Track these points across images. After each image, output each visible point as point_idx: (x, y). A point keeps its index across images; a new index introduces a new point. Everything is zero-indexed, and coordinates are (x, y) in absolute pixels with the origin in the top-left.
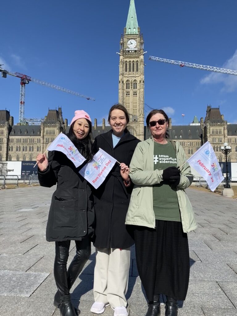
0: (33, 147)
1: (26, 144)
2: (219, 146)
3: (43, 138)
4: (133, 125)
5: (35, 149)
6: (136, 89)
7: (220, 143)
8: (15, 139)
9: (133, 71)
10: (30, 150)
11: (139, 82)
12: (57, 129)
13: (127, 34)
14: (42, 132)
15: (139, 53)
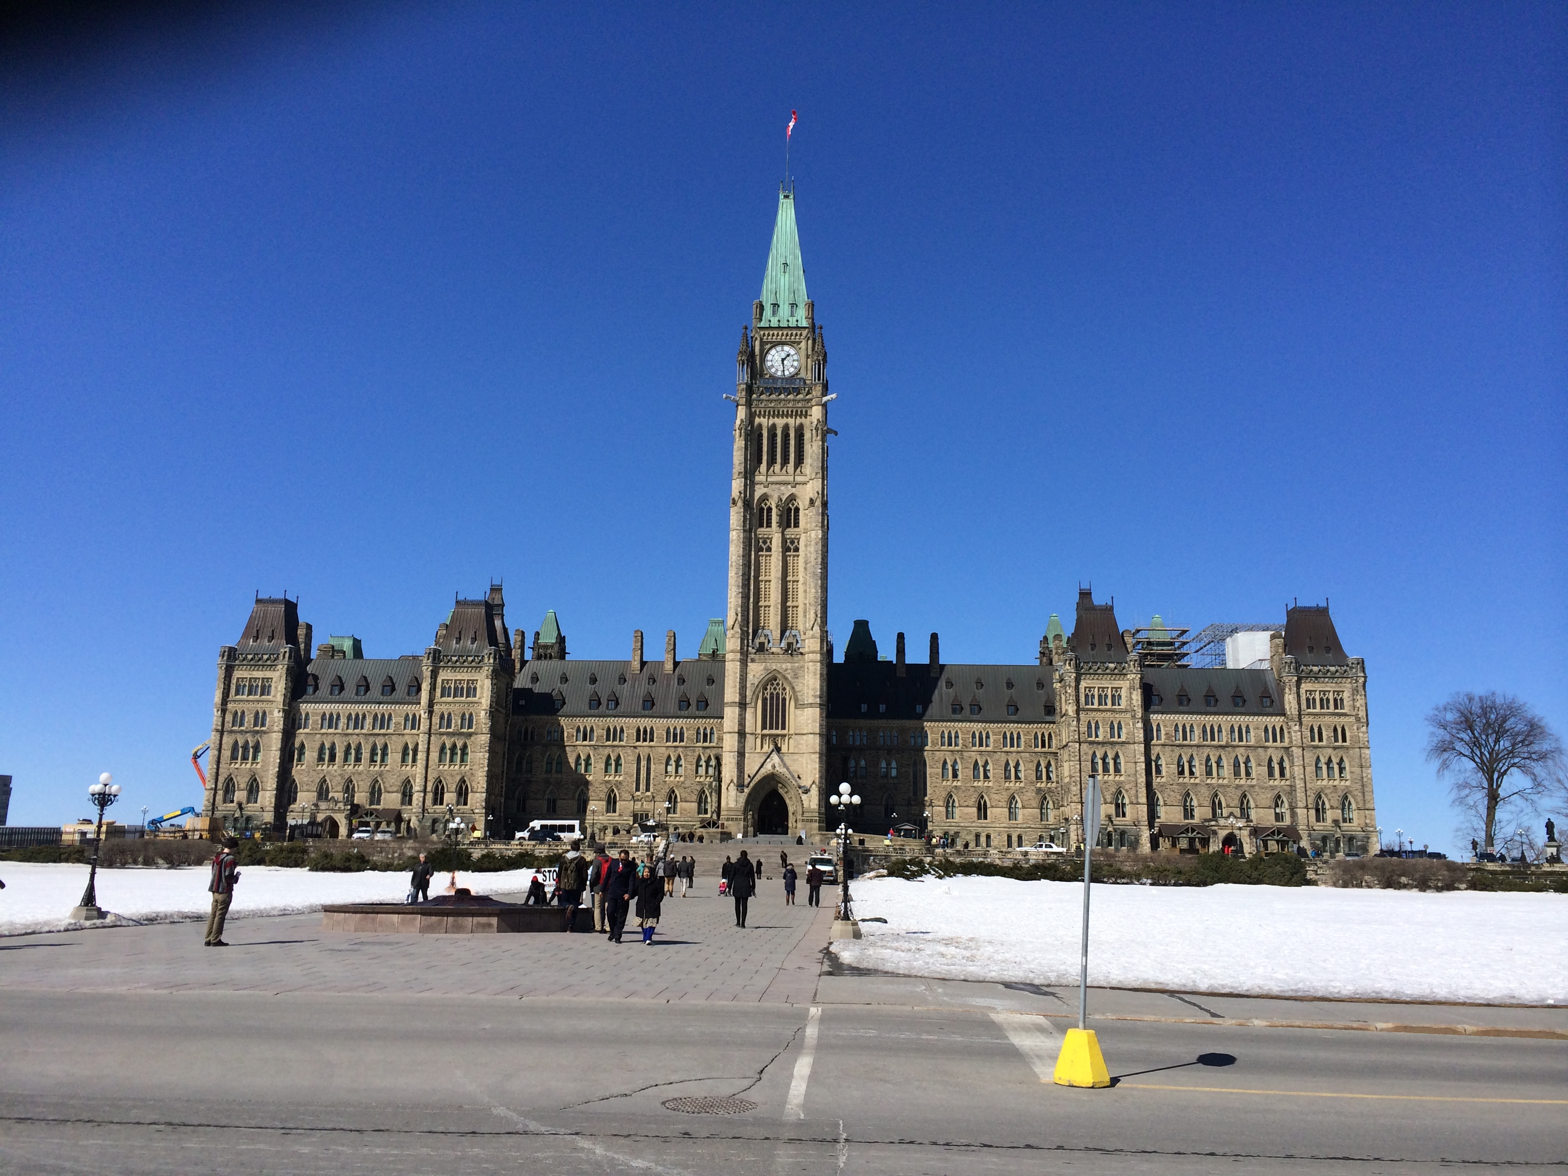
0: (386, 746)
1: (358, 735)
2: (1111, 755)
3: (431, 713)
4: (784, 666)
5: (394, 757)
6: (796, 529)
7: (1116, 739)
8: (317, 714)
9: (786, 460)
10: (372, 760)
11: (807, 502)
12: (487, 678)
13: (762, 324)
14: (425, 686)
15: (808, 397)
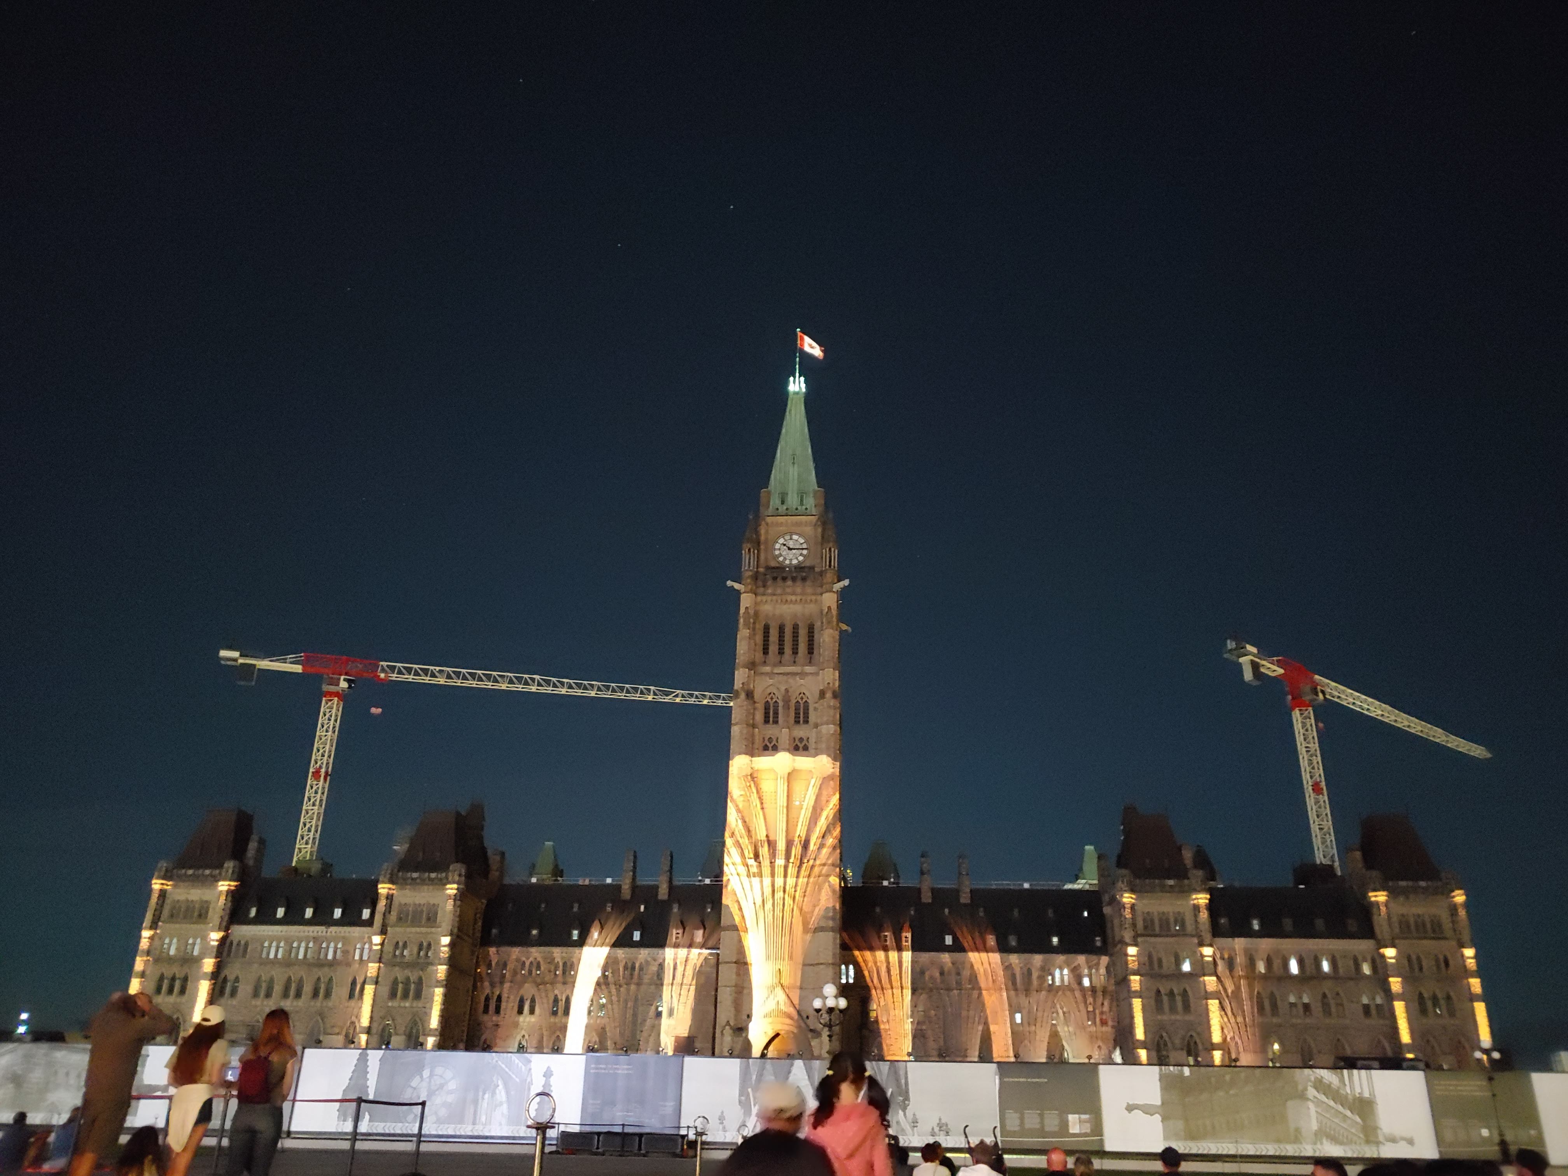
0: (330, 979)
1: (300, 965)
2: (1177, 991)
3: (382, 941)
5: (338, 992)
7: (1182, 971)
8: (255, 941)
9: (795, 652)
11: (817, 696)
12: (452, 898)
13: (770, 512)
14: (380, 908)
15: (817, 584)
